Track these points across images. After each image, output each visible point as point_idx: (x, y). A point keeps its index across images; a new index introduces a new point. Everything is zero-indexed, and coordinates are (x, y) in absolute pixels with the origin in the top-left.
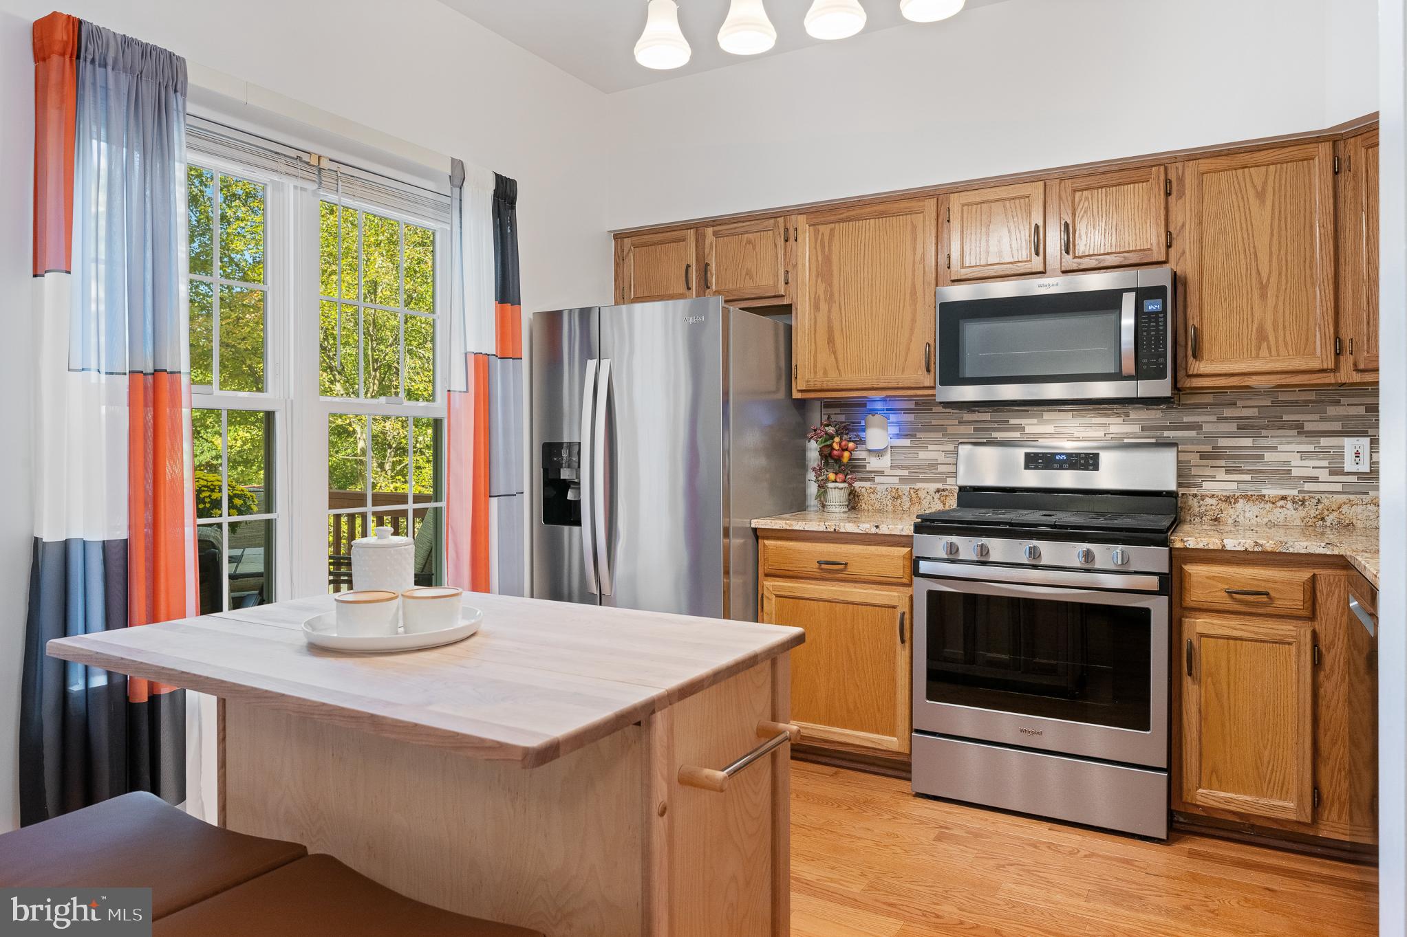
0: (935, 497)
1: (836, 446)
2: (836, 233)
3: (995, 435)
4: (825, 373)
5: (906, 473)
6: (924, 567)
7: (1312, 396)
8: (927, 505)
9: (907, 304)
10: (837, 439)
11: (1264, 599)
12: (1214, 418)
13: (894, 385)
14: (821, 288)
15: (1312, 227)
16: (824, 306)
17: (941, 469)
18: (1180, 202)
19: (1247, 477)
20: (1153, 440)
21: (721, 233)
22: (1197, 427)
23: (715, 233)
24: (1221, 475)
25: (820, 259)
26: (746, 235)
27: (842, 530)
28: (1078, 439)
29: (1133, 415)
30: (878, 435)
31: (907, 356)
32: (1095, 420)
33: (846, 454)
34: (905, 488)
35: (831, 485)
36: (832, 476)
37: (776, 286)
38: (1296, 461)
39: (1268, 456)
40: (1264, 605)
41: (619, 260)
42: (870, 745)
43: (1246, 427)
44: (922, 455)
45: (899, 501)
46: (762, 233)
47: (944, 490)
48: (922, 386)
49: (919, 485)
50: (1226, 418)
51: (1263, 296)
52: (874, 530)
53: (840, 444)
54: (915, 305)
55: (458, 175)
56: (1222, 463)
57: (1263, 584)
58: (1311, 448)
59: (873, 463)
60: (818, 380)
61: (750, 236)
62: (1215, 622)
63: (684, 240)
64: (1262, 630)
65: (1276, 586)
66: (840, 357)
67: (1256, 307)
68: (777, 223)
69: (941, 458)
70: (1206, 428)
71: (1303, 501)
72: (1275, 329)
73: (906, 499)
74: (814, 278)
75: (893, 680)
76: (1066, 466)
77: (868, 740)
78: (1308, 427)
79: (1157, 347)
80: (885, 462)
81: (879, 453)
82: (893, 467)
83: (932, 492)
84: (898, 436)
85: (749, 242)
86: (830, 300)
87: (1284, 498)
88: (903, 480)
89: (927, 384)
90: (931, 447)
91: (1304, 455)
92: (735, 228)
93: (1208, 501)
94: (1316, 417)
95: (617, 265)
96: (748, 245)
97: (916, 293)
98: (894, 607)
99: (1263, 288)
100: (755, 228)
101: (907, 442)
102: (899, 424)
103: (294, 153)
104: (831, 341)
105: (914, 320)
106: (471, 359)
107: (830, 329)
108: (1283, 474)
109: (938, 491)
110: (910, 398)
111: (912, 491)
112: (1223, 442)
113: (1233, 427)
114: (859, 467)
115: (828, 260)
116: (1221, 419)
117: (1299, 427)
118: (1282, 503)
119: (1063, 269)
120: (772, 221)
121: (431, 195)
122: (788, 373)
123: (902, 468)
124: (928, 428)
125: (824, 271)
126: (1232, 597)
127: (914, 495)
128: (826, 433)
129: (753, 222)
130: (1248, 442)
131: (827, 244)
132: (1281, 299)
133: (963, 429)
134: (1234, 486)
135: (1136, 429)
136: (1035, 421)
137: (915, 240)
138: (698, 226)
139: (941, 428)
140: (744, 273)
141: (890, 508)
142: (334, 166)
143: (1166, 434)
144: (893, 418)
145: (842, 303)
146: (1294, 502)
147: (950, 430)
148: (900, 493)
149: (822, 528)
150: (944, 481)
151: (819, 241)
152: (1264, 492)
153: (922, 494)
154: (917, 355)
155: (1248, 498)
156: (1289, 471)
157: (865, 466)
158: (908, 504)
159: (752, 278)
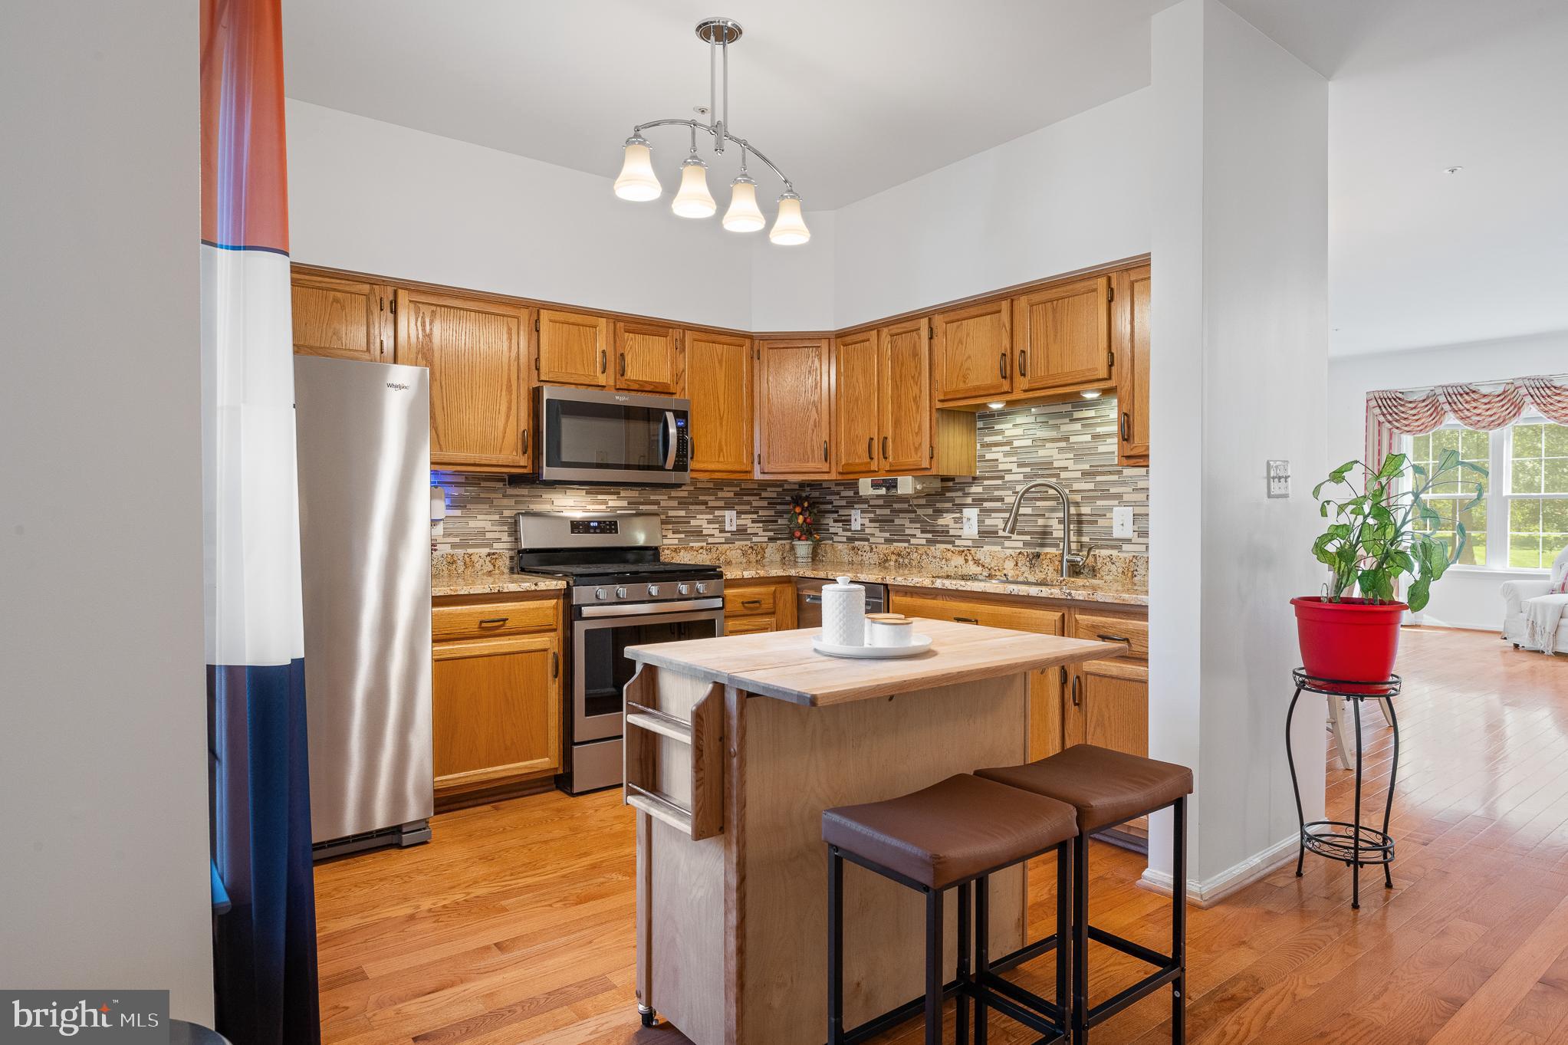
0: (487, 561)
2: (438, 319)
3: (532, 507)
5: (457, 540)
6: (586, 612)
7: (711, 485)
8: (479, 567)
9: (504, 393)
11: (757, 605)
12: (666, 497)
13: (494, 462)
15: (742, 386)
17: (489, 535)
18: (681, 356)
19: (683, 536)
20: (634, 512)
21: (301, 282)
22: (657, 503)
24: (670, 535)
25: (420, 336)
26: (332, 293)
27: (506, 590)
28: (589, 511)
29: (623, 494)
31: (503, 438)
32: (600, 497)
34: (460, 552)
37: (370, 353)
38: (705, 525)
39: (693, 522)
40: (757, 608)
42: (527, 771)
43: (683, 503)
44: (472, 524)
45: (454, 566)
46: (353, 295)
47: (494, 554)
48: (518, 465)
49: (470, 551)
50: (673, 497)
51: (721, 424)
52: (533, 588)
54: (511, 395)
56: (670, 526)
57: (757, 596)
58: (711, 517)
61: (338, 295)
62: (737, 622)
64: (757, 623)
65: (763, 597)
66: (441, 433)
67: (718, 430)
68: (372, 290)
69: (488, 526)
70: (663, 504)
71: (710, 549)
72: (726, 446)
73: (460, 563)
74: (414, 353)
75: (546, 712)
76: (598, 531)
77: (526, 767)
78: (710, 504)
79: (683, 451)
82: (444, 535)
83: (483, 556)
84: (452, 507)
85: (336, 300)
87: (702, 548)
88: (454, 546)
89: (522, 464)
90: (480, 517)
91: (710, 522)
92: (320, 282)
93: (666, 552)
94: (713, 498)
96: (335, 303)
97: (511, 386)
98: (545, 650)
99: (721, 419)
100: (347, 289)
101: (458, 513)
102: (452, 496)
104: (433, 416)
105: (509, 409)
108: (698, 533)
109: (489, 555)
111: (466, 556)
112: (671, 513)
113: (675, 503)
115: (429, 339)
116: (670, 498)
117: (705, 503)
118: (701, 551)
119: (618, 387)
120: (367, 287)
123: (451, 535)
124: (477, 500)
125: (426, 350)
126: (744, 606)
127: (468, 560)
129: (343, 282)
130: (682, 513)
131: (428, 324)
132: (729, 427)
133: (506, 502)
134: (676, 541)
135: (624, 503)
136: (560, 496)
137: (511, 340)
139: (489, 501)
140: (330, 334)
141: (446, 572)
143: (641, 507)
145: (443, 383)
146: (707, 550)
147: (495, 502)
148: (455, 559)
149: (487, 591)
150: (490, 546)
151: (420, 319)
152: (691, 544)
153: (475, 558)
154: (512, 438)
155: (685, 549)
156: (702, 531)
158: (463, 568)
159: (339, 339)
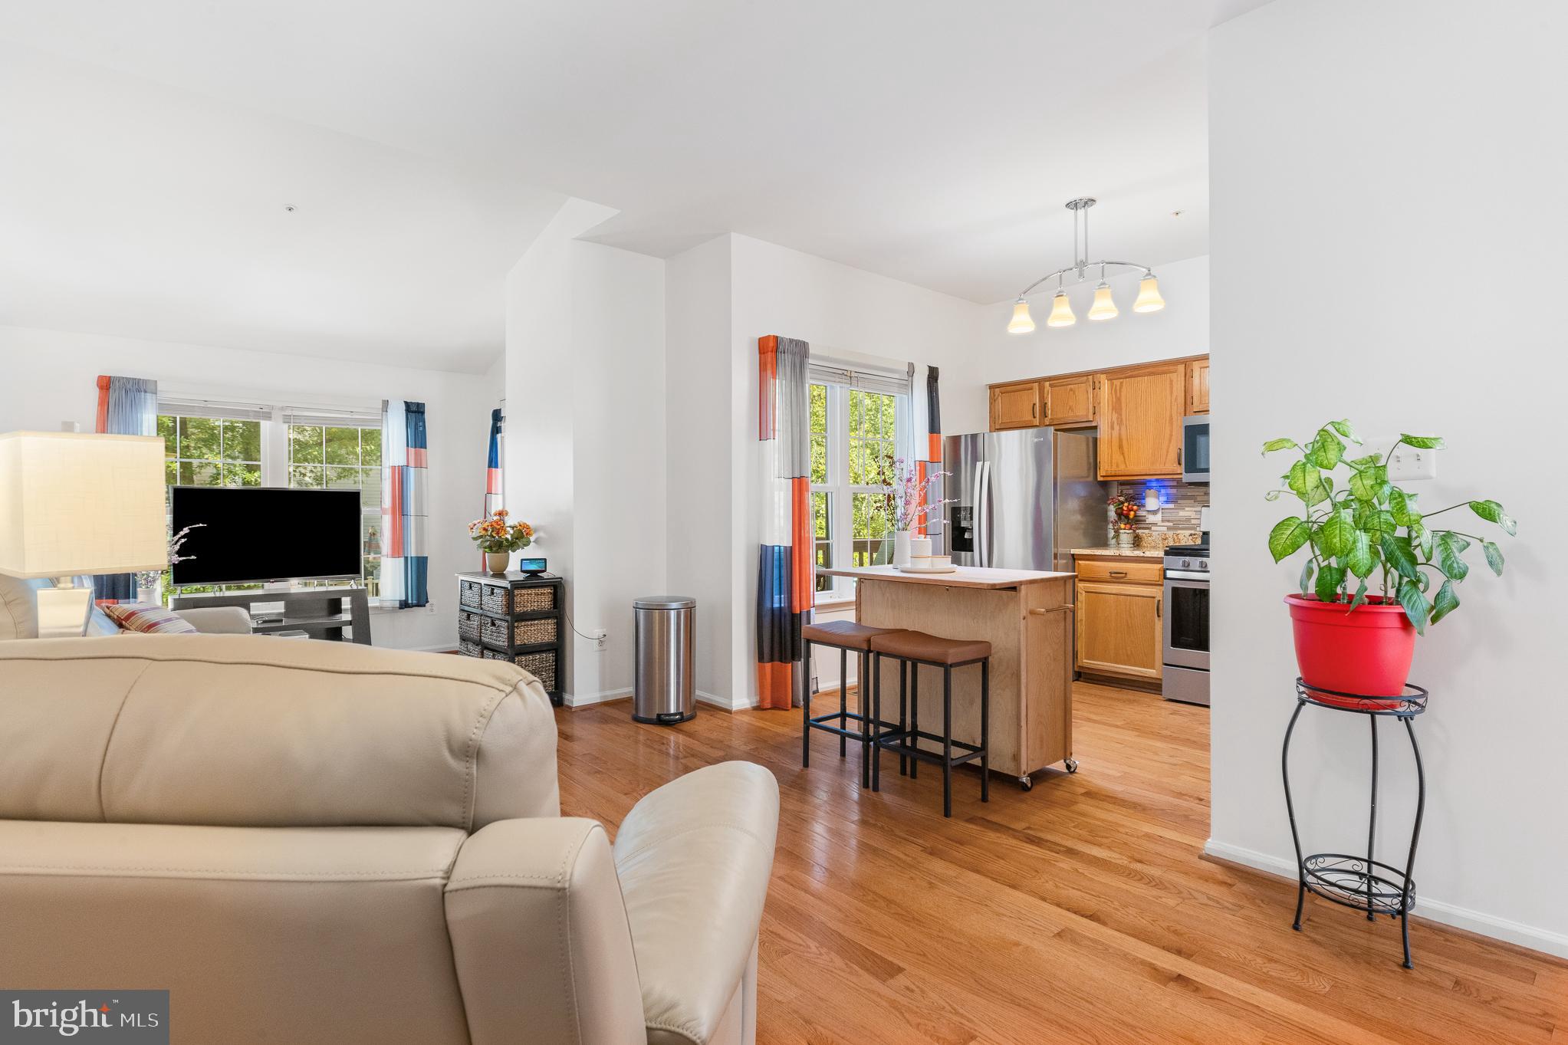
0: (1190, 540)
1: (1125, 508)
2: (1124, 384)
4: (1117, 466)
5: (1171, 524)
6: (1170, 574)
9: (1167, 424)
10: (1126, 504)
13: (1160, 472)
14: (1115, 416)
16: (1116, 427)
17: (1193, 522)
21: (1054, 385)
23: (1051, 385)
25: (1114, 399)
26: (1069, 386)
27: (1124, 555)
30: (1152, 502)
31: (1167, 455)
33: (1132, 513)
34: (1170, 533)
35: (1121, 531)
36: (1123, 526)
37: (1087, 416)
41: (993, 401)
42: (1139, 674)
44: (1181, 513)
45: (1167, 541)
46: (1079, 385)
47: (1194, 535)
48: (1177, 473)
49: (1179, 532)
52: (1142, 555)
53: (1128, 507)
54: (1172, 426)
55: (911, 370)
59: (1151, 519)
60: (1113, 470)
61: (1072, 386)
63: (1031, 389)
66: (1127, 457)
68: (1088, 380)
69: (1193, 515)
73: (1171, 540)
74: (1111, 411)
75: (1153, 638)
77: (1138, 671)
80: (1158, 518)
81: (1154, 512)
82: (1163, 521)
83: (1187, 536)
84: (1167, 502)
85: (1071, 390)
86: (1120, 423)
88: (1169, 528)
89: (1179, 472)
90: (1187, 509)
92: (1063, 382)
95: (991, 404)
96: (1070, 392)
97: (1172, 420)
98: (1154, 598)
100: (1076, 382)
101: (1171, 506)
102: (1167, 495)
103: (840, 372)
104: (1121, 447)
105: (1171, 435)
106: (918, 463)
107: (1120, 440)
109: (1191, 535)
110: (1173, 480)
111: (1174, 535)
114: (1142, 521)
115: (1119, 400)
120: (1085, 378)
121: (896, 381)
122: (1095, 466)
123: (1168, 521)
124: (1185, 497)
125: (1117, 407)
127: (1176, 538)
128: (1119, 500)
129: (1073, 379)
131: (1118, 392)
137: (1172, 388)
138: (1040, 381)
139: (1193, 498)
140: (1068, 408)
142: (856, 374)
144: (1163, 491)
145: (1128, 425)
147: (1199, 499)
148: (1167, 537)
149: (1114, 554)
150: (1195, 529)
151: (1113, 389)
153: (1180, 537)
154: (1173, 456)
157: (1145, 521)
159: (1072, 411)
